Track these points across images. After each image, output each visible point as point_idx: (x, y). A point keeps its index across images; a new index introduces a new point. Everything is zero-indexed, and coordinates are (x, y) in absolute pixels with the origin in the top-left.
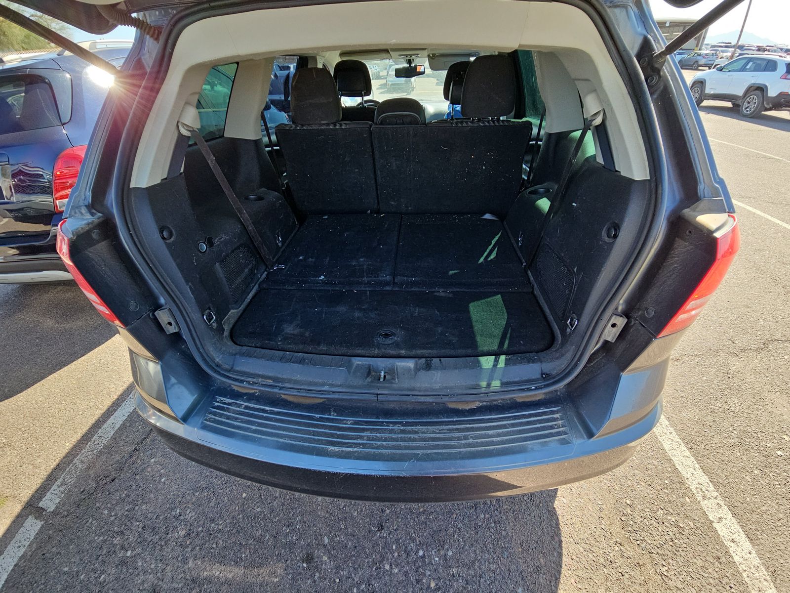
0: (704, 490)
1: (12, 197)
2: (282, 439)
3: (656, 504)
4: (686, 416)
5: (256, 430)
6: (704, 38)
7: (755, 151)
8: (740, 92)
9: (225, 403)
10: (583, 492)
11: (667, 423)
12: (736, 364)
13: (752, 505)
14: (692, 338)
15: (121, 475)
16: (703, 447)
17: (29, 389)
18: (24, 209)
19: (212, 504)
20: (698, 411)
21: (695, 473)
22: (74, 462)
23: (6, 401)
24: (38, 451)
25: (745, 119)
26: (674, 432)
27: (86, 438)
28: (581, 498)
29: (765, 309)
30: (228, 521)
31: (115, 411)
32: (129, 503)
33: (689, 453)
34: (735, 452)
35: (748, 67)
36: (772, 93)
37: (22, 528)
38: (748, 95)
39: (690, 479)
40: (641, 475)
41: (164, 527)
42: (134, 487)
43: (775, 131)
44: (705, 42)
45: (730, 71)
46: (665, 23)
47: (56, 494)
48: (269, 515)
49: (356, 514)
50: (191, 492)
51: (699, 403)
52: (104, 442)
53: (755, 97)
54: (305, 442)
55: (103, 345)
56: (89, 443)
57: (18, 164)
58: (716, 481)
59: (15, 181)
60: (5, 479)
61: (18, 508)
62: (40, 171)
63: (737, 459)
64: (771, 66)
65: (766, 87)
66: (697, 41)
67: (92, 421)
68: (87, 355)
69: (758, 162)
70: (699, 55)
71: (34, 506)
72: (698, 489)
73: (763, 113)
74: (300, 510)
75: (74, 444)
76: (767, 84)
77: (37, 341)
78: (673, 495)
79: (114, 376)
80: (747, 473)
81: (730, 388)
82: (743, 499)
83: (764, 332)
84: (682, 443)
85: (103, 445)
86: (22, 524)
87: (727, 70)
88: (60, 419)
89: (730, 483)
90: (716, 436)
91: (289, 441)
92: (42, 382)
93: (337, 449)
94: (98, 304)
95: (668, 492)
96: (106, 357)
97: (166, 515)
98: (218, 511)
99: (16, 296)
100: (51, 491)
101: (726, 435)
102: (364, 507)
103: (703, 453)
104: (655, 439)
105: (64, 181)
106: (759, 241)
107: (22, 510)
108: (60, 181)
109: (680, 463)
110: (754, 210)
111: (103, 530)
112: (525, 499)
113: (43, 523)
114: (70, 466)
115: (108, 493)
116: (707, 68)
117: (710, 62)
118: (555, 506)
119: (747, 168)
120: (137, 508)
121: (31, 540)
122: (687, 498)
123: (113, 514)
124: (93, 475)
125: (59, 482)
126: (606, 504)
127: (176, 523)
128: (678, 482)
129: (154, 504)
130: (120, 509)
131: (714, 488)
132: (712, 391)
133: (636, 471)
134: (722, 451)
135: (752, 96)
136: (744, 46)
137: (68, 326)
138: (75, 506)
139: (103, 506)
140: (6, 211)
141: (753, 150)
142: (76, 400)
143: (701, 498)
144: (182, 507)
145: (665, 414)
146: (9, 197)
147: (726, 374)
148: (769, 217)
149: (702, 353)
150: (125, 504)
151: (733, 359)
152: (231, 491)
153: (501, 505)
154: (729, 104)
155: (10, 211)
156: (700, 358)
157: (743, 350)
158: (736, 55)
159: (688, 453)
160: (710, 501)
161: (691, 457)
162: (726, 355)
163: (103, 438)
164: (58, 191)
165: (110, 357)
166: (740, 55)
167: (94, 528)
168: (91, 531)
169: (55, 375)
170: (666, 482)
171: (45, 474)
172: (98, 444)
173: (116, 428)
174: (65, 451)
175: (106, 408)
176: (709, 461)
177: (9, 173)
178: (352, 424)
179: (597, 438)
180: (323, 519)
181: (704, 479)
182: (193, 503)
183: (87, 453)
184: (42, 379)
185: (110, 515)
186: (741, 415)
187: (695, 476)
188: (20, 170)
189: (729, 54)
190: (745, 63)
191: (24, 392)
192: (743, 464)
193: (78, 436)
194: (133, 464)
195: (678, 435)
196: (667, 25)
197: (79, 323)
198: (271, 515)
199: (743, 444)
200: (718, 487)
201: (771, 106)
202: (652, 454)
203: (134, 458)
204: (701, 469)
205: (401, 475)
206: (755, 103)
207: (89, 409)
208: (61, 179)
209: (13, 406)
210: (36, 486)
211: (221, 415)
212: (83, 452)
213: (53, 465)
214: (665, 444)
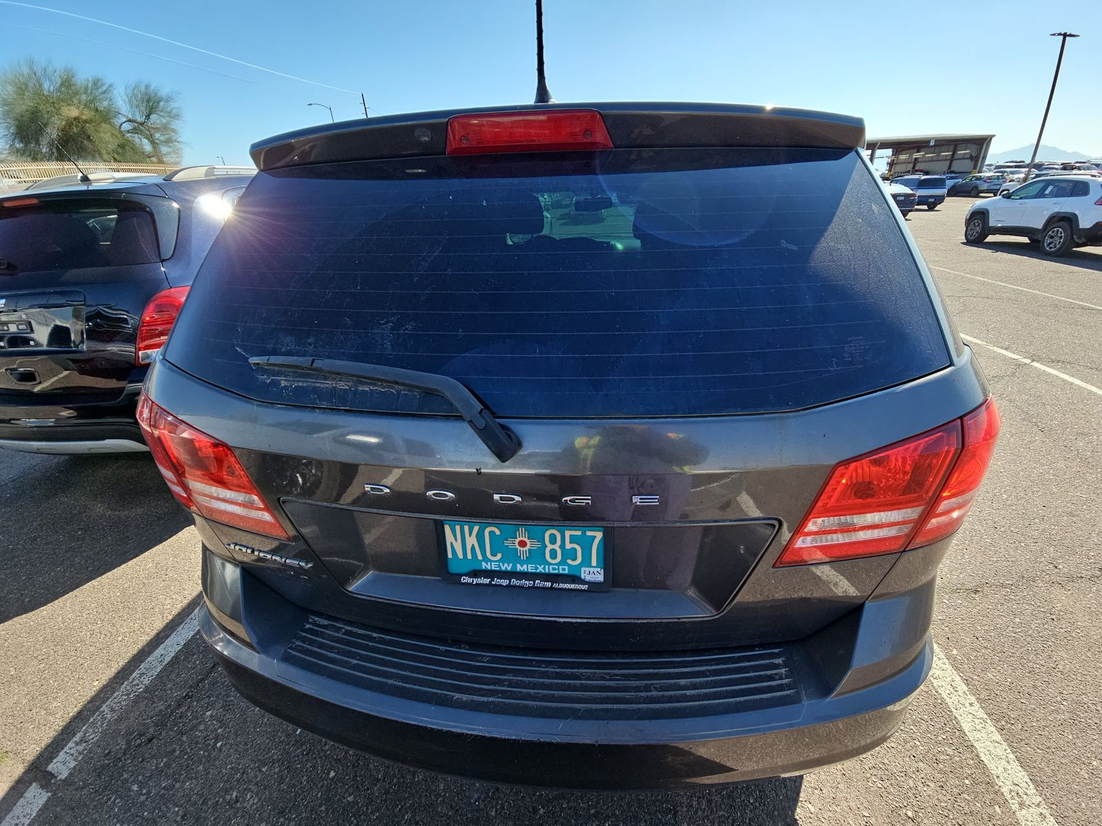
0: (1021, 794)
1: (81, 344)
2: (391, 679)
3: (951, 817)
4: (992, 677)
5: (358, 665)
6: (984, 158)
7: (1067, 300)
8: (1039, 224)
9: (319, 626)
10: (840, 795)
11: (965, 688)
12: (1061, 599)
13: (1088, 813)
14: (995, 559)
15: (163, 733)
16: (1020, 726)
17: (56, 602)
18: (95, 359)
19: (284, 787)
20: (1010, 671)
21: (1009, 768)
22: (102, 709)
23: (23, 616)
24: (55, 691)
25: (1049, 257)
26: (976, 703)
27: (122, 675)
28: (837, 806)
29: (1098, 519)
30: (304, 815)
31: (167, 637)
32: (167, 776)
33: (999, 737)
34: (1065, 734)
35: (1047, 192)
36: (1085, 223)
37: (21, 799)
38: (1051, 227)
39: (1001, 777)
40: (929, 770)
41: (212, 819)
42: (178, 752)
43: (1094, 273)
44: (987, 163)
45: (1021, 198)
46: (929, 141)
47: (72, 755)
48: (365, 809)
49: (493, 814)
50: (257, 765)
51: (1012, 659)
52: (146, 682)
53: (1060, 230)
54: (421, 686)
55: (164, 543)
56: (126, 683)
57: (97, 305)
58: (1038, 779)
59: (89, 325)
60: (7, 727)
61: (19, 770)
62: (123, 314)
63: (1068, 744)
64: (1080, 189)
65: (1075, 216)
66: (973, 163)
67: (133, 650)
68: (141, 556)
69: (1072, 314)
70: (979, 179)
71: (40, 769)
72: (1013, 793)
73: (1074, 249)
74: (411, 802)
75: (105, 683)
76: (1077, 213)
77: (80, 533)
78: (976, 803)
79: (172, 588)
80: (1083, 766)
81: (1054, 635)
82: (1076, 805)
83: (1098, 551)
84: (989, 721)
85: (143, 686)
86: (23, 793)
87: (1018, 198)
88: (91, 646)
89: (1059, 782)
90: (1038, 709)
91: (401, 684)
92: (75, 592)
93: (465, 697)
94: (173, 483)
95: (969, 798)
96: (166, 559)
97: (217, 799)
98: (291, 797)
99: (61, 471)
100: (66, 749)
101: (1053, 708)
102: (506, 802)
103: (1020, 737)
104: (948, 713)
105: (153, 328)
106: (1082, 421)
107: (25, 773)
108: (148, 328)
109: (987, 753)
110: (1071, 379)
111: (129, 814)
112: (751, 801)
113: (49, 794)
114: (95, 715)
115: (140, 759)
116: (992, 195)
117: (995, 187)
118: (797, 817)
119: (1057, 322)
120: (178, 785)
121: (32, 817)
122: (997, 807)
123: (144, 791)
124: (124, 730)
125: (77, 738)
126: (876, 817)
127: (229, 813)
128: (985, 782)
129: (202, 781)
130: (154, 784)
131: (1035, 791)
132: (1029, 639)
133: (921, 764)
134: (1047, 733)
135: (1055, 229)
136: (1043, 165)
137: (123, 514)
138: (94, 774)
139: (133, 778)
140: (68, 361)
141: (1063, 299)
142: (117, 619)
143: (1017, 806)
144: (240, 789)
145: (961, 675)
146: (77, 343)
147: (1049, 615)
148: (1094, 389)
149: (1011, 582)
150: (162, 778)
151: (1057, 591)
152: (314, 767)
153: (715, 810)
154: (1025, 240)
155: (74, 361)
156: (1008, 590)
157: (1071, 579)
158: (1030, 176)
159: (997, 737)
160: (1031, 810)
161: (1003, 742)
162: (1046, 585)
163: (145, 676)
164: (143, 340)
165: (171, 559)
166: (1037, 176)
167: (116, 810)
168: (112, 814)
169: (95, 582)
170: (967, 782)
171: (61, 724)
172: (138, 685)
173: (166, 662)
174: (92, 693)
175: (155, 632)
176: (1029, 749)
177: (84, 314)
178: (488, 662)
179: (836, 696)
180: (444, 819)
181: (1022, 776)
182: (256, 784)
183: (120, 698)
184: (77, 587)
185: (140, 792)
186: (1073, 676)
187: (1008, 772)
188: (99, 312)
189: (1022, 176)
190: (1042, 188)
191: (49, 605)
192: (1077, 752)
193: (111, 672)
194: (181, 717)
195: (982, 708)
196: (932, 144)
197: (140, 511)
198: (367, 809)
199: (1077, 722)
200: (1041, 788)
201: (1084, 240)
202: (944, 737)
203: (183, 709)
204: (1016, 762)
205: (553, 741)
206: (1061, 237)
207: (132, 634)
208: (150, 325)
209: (32, 623)
210: (46, 741)
211: (312, 642)
212: (115, 695)
213: (73, 711)
214: (963, 721)
